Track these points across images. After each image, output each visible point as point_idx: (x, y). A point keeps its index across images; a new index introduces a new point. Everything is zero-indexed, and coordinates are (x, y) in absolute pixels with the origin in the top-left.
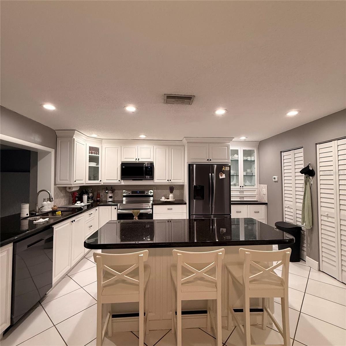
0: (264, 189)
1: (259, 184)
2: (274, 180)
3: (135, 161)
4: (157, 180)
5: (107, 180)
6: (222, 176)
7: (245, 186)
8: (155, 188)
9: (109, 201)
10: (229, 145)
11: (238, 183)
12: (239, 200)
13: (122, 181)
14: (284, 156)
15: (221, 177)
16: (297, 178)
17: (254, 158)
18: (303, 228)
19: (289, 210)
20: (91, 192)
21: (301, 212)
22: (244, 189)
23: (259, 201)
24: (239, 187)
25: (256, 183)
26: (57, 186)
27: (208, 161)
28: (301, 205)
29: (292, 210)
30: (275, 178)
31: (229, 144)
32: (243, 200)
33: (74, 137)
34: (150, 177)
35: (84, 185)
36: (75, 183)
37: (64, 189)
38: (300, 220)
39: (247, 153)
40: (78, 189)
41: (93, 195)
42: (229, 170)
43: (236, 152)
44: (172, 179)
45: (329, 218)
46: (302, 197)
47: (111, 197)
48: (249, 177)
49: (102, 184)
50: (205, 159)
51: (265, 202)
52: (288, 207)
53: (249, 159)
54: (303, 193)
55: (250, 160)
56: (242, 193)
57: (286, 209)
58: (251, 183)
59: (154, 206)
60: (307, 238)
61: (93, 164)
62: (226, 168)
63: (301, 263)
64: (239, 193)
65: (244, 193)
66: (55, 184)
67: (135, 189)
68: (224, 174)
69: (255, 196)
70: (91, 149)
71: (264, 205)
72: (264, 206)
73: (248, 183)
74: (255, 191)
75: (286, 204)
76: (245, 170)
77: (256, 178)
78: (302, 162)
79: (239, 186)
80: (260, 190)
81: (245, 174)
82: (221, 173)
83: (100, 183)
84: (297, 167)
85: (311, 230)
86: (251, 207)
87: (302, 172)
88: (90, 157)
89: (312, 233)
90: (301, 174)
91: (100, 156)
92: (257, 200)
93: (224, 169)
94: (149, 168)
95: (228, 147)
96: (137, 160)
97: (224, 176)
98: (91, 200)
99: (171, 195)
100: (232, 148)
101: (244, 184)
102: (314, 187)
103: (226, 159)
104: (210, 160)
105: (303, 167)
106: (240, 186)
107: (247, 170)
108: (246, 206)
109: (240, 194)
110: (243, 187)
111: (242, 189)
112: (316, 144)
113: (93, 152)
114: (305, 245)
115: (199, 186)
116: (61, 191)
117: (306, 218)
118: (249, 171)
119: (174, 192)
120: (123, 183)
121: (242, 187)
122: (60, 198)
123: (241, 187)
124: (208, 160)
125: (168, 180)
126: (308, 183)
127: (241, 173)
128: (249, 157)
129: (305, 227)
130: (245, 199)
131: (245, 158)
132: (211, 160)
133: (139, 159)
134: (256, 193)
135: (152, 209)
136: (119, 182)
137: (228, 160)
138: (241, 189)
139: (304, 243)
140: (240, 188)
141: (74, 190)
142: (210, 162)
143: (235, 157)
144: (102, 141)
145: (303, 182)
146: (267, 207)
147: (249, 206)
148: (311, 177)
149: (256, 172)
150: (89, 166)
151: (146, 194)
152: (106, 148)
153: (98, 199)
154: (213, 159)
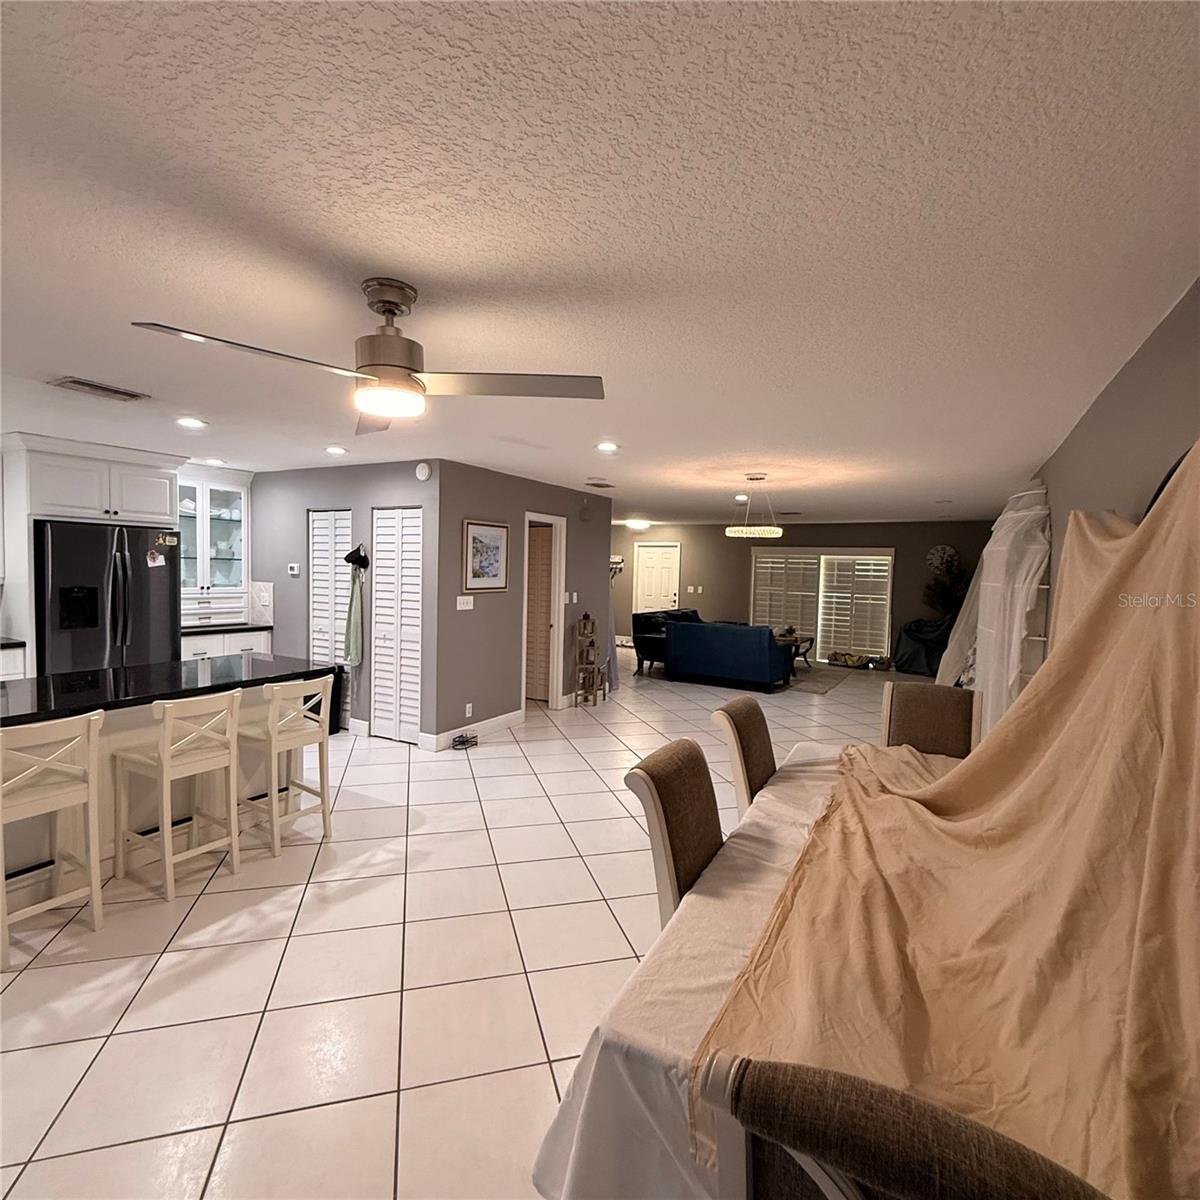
0: (265, 593)
1: (252, 580)
2: (290, 572)
7: (213, 586)
10: (176, 475)
11: (193, 580)
12: (197, 623)
14: (313, 521)
15: (151, 564)
16: (339, 570)
17: (240, 512)
18: (346, 668)
19: (320, 636)
21: (343, 638)
22: (211, 596)
23: (250, 622)
24: (199, 588)
25: (244, 577)
27: (107, 516)
28: (345, 623)
29: (326, 637)
30: (292, 569)
31: (173, 472)
32: (210, 624)
38: (342, 653)
39: (220, 499)
42: (176, 543)
43: (190, 493)
45: (388, 642)
46: (347, 608)
48: (224, 561)
50: (95, 509)
51: (268, 625)
52: (320, 631)
53: (225, 514)
54: (348, 601)
55: (228, 518)
56: (207, 605)
57: (316, 635)
58: (227, 577)
60: (352, 684)
62: (167, 538)
63: (342, 733)
64: (197, 606)
65: (212, 606)
68: (163, 557)
69: (242, 612)
71: (266, 632)
72: (264, 634)
73: (219, 578)
74: (242, 597)
75: (315, 624)
76: (213, 543)
77: (244, 566)
78: (349, 539)
79: (196, 586)
80: (255, 596)
81: (214, 555)
84: (338, 547)
85: (359, 668)
86: (232, 638)
87: (348, 559)
89: (360, 674)
90: (345, 563)
92: (246, 621)
93: (161, 541)
95: (172, 479)
97: (160, 561)
100: (181, 482)
101: (211, 582)
102: (366, 588)
103: (166, 514)
104: (116, 513)
105: (350, 549)
106: (199, 586)
107: (219, 542)
108: (220, 637)
109: (201, 608)
110: (208, 588)
111: (205, 596)
112: (373, 508)
114: (348, 700)
115: (79, 588)
117: (351, 647)
118: (223, 545)
121: (205, 590)
123: (203, 588)
124: (107, 512)
126: (357, 581)
127: (204, 550)
128: (224, 510)
129: (348, 665)
130: (214, 621)
131: (216, 513)
132: (120, 513)
134: (242, 605)
137: (171, 515)
138: (202, 594)
139: (347, 696)
140: (200, 591)
142: (116, 517)
143: (187, 506)
145: (349, 577)
146: (272, 636)
147: (227, 636)
148: (362, 570)
149: (242, 550)
154: (125, 511)
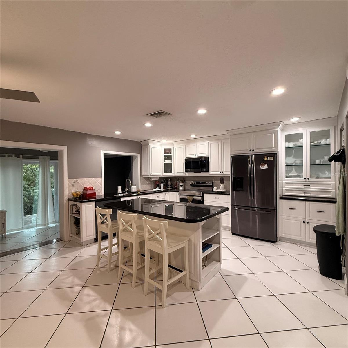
3: (195, 156)
4: (212, 172)
5: (177, 172)
6: (263, 166)
7: (312, 178)
8: (215, 179)
9: (180, 189)
11: (301, 175)
12: (303, 195)
13: (187, 173)
15: (262, 168)
17: (330, 140)
20: (170, 182)
22: (310, 182)
24: (303, 179)
26: (143, 177)
27: (251, 152)
31: (276, 130)
32: (310, 196)
33: (149, 145)
34: (206, 170)
35: (162, 176)
36: (151, 175)
37: (148, 179)
39: (317, 135)
40: (158, 179)
41: (171, 184)
42: (273, 159)
44: (224, 171)
47: (181, 186)
49: (175, 176)
50: (248, 150)
55: (324, 143)
56: (308, 187)
59: (205, 195)
61: (168, 161)
62: (269, 157)
64: (303, 187)
65: (311, 187)
66: (141, 175)
67: (198, 180)
68: (267, 165)
69: (331, 192)
70: (166, 150)
72: (333, 205)
74: (330, 184)
77: (332, 168)
82: (262, 164)
83: (173, 175)
86: (310, 204)
88: (165, 156)
91: (172, 154)
92: (334, 197)
93: (266, 159)
94: (204, 161)
95: (275, 133)
96: (196, 156)
97: (266, 167)
98: (170, 187)
99: (222, 186)
103: (273, 148)
104: (253, 150)
106: (304, 178)
109: (305, 188)
111: (307, 182)
113: (168, 152)
115: (238, 177)
116: (147, 181)
119: (224, 183)
120: (188, 175)
121: (307, 179)
122: (146, 185)
124: (250, 150)
125: (220, 172)
127: (307, 161)
128: (322, 140)
130: (312, 195)
133: (197, 155)
134: (331, 188)
135: (203, 196)
136: (185, 174)
137: (275, 148)
140: (304, 180)
141: (153, 179)
142: (253, 152)
144: (173, 143)
147: (308, 203)
150: (165, 163)
151: (206, 184)
152: (176, 149)
153: (176, 187)
154: (256, 149)
